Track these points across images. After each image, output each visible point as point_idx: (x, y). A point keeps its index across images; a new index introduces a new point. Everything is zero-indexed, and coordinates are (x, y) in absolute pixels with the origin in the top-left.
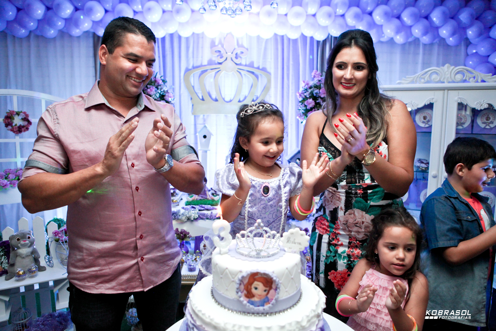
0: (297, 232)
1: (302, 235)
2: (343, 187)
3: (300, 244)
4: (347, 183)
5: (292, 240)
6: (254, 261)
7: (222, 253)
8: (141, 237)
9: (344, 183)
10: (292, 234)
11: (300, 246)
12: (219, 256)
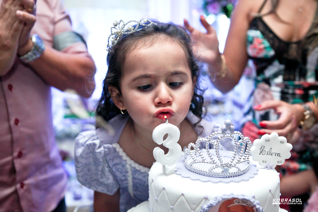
0: (274, 138)
1: (282, 142)
2: (278, 85)
3: (278, 155)
4: (284, 80)
5: (267, 149)
6: (220, 182)
7: (167, 172)
8: (20, 155)
9: (279, 80)
10: (268, 140)
11: (279, 159)
12: (164, 177)
